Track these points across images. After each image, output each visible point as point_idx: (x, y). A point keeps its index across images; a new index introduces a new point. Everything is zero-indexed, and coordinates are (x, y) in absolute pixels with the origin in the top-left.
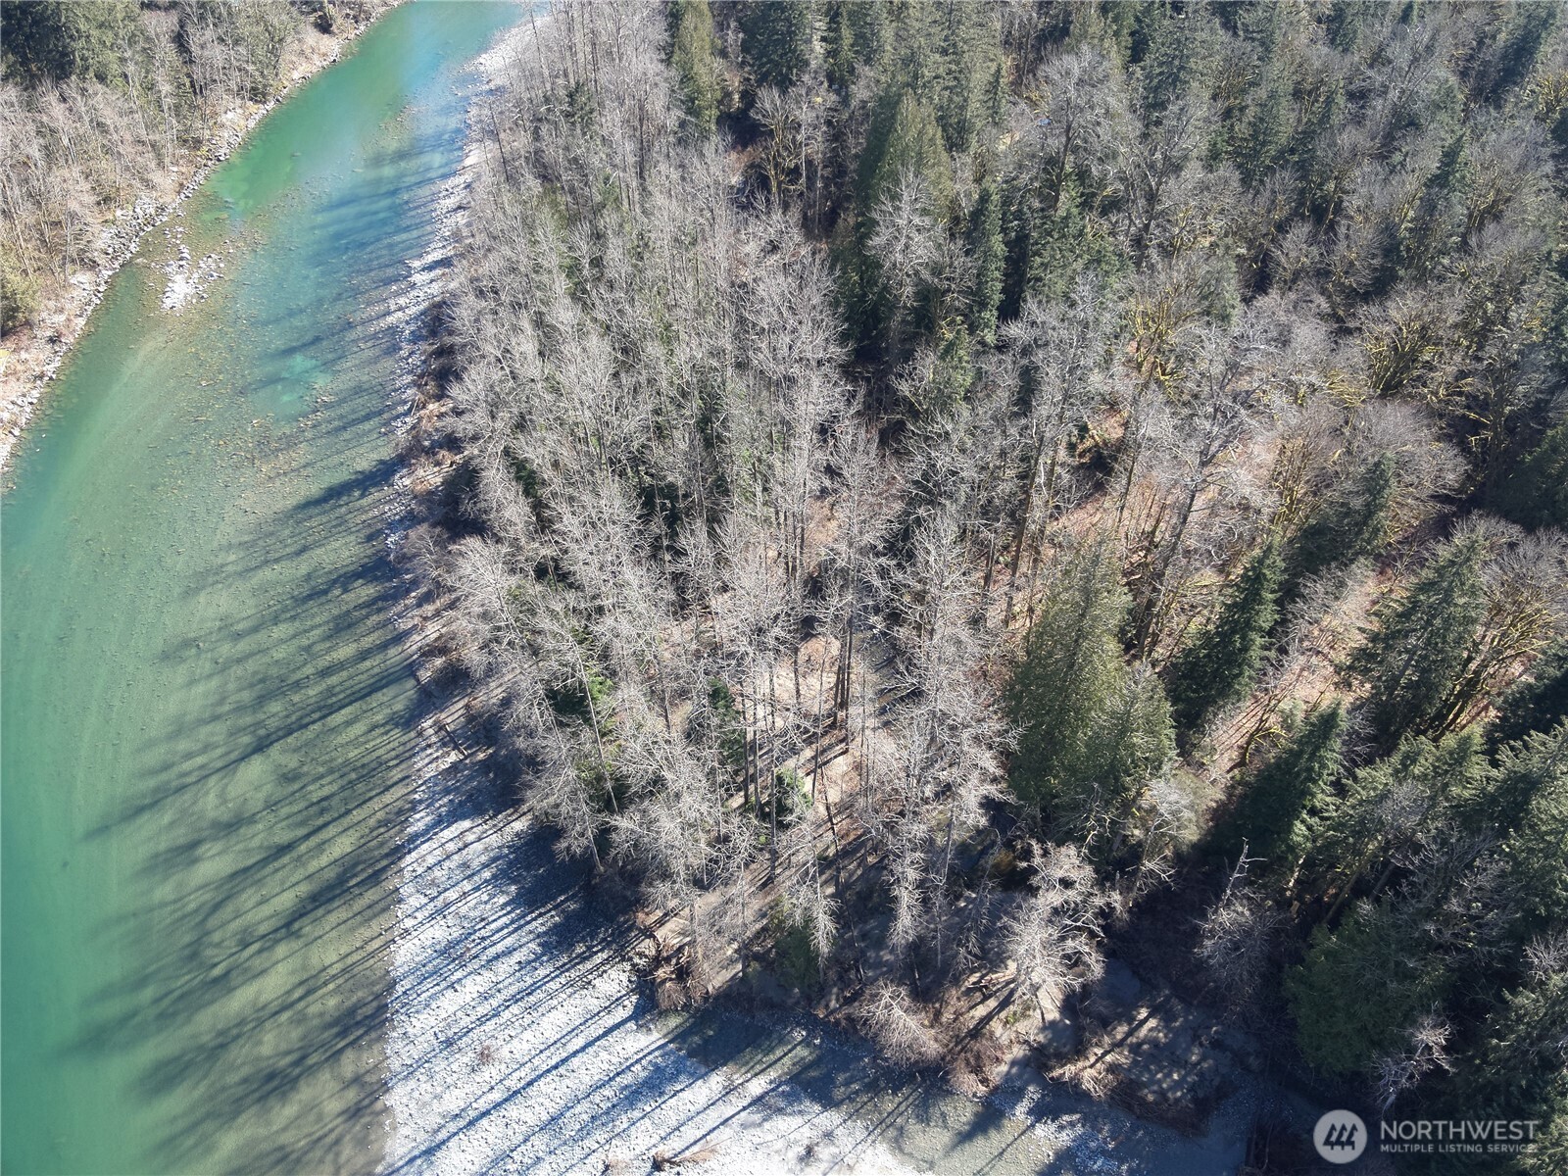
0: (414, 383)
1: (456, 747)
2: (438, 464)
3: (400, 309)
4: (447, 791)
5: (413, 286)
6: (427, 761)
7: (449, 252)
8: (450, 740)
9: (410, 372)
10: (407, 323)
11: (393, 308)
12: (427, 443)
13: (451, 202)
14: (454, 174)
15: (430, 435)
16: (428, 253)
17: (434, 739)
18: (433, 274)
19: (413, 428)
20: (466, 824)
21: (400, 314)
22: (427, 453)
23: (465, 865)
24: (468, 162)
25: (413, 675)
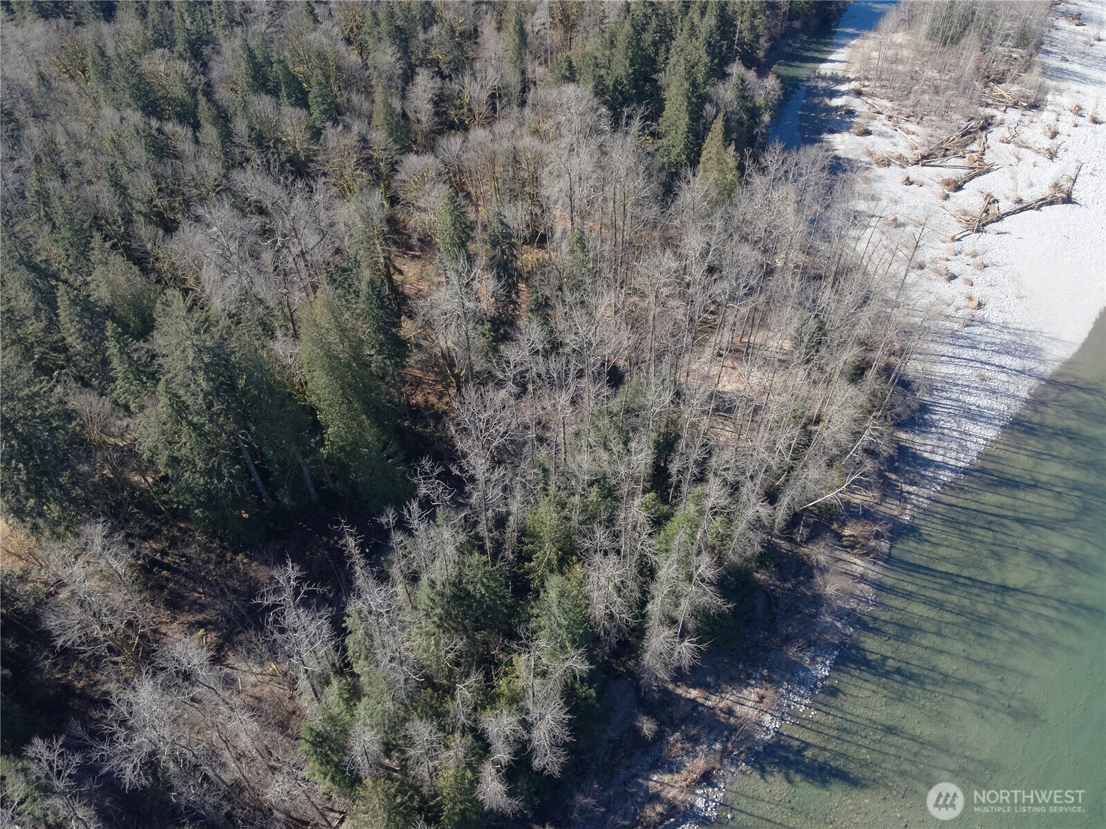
1: (902, 491)
4: (923, 477)
6: (921, 499)
8: (902, 498)
17: (909, 507)
20: (926, 455)
23: (940, 439)
25: (889, 555)
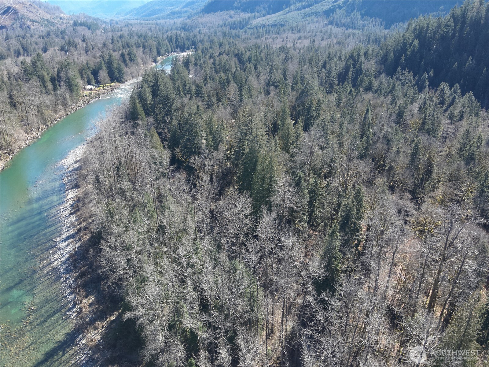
0: (73, 292)
2: (96, 329)
3: (56, 260)
5: (59, 249)
7: (72, 232)
9: (69, 287)
10: (61, 265)
11: (53, 260)
12: (87, 320)
13: (67, 212)
14: (64, 202)
15: (88, 315)
16: (62, 234)
18: (67, 243)
19: (79, 313)
21: (57, 262)
22: (90, 325)
24: (69, 197)
